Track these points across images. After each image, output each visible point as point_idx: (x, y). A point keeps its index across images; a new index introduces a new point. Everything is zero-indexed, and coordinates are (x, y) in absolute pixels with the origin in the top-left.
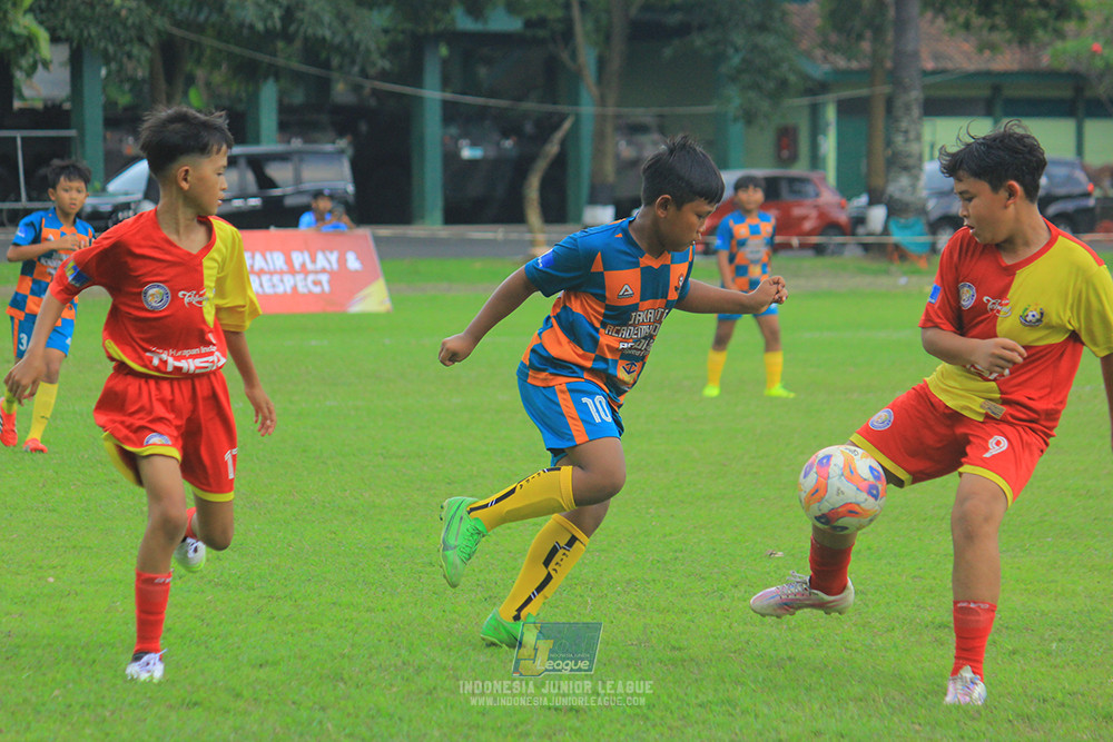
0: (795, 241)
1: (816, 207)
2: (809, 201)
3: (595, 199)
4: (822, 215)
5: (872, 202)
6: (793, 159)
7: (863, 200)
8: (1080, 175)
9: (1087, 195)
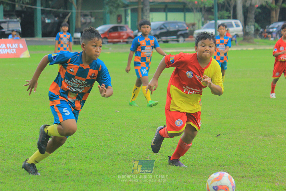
0: (121, 41)
1: (127, 33)
2: (125, 31)
3: (76, 32)
4: (128, 35)
5: (139, 32)
6: (121, 22)
7: (137, 31)
8: (185, 25)
9: (186, 30)
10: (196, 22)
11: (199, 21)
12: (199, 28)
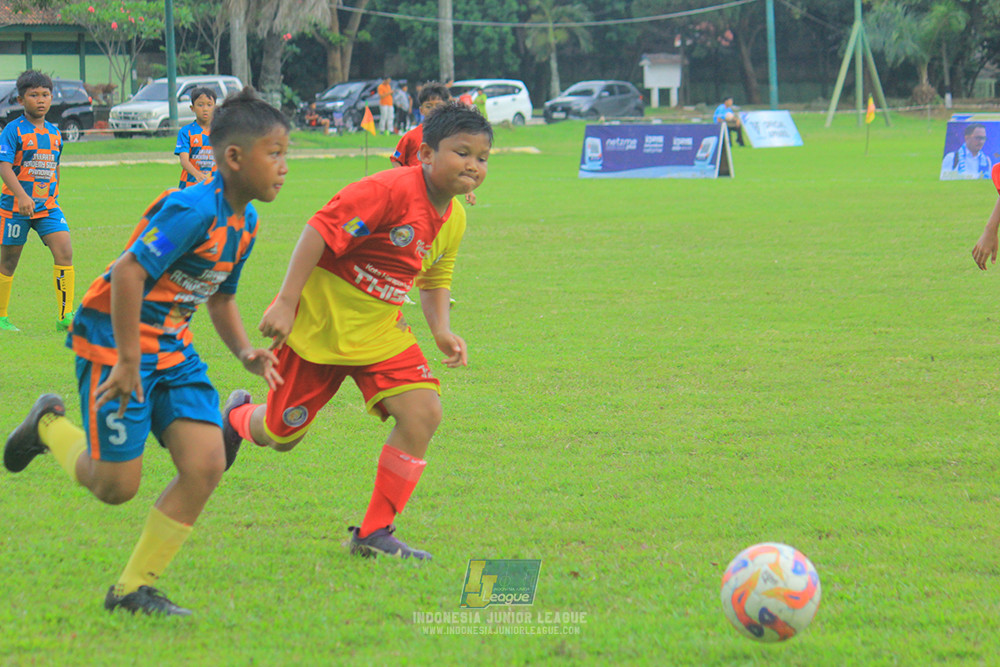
8: (84, 92)
9: (89, 104)
10: (116, 81)
11: (123, 82)
12: (123, 101)
